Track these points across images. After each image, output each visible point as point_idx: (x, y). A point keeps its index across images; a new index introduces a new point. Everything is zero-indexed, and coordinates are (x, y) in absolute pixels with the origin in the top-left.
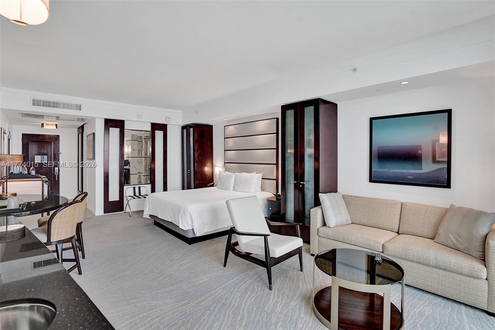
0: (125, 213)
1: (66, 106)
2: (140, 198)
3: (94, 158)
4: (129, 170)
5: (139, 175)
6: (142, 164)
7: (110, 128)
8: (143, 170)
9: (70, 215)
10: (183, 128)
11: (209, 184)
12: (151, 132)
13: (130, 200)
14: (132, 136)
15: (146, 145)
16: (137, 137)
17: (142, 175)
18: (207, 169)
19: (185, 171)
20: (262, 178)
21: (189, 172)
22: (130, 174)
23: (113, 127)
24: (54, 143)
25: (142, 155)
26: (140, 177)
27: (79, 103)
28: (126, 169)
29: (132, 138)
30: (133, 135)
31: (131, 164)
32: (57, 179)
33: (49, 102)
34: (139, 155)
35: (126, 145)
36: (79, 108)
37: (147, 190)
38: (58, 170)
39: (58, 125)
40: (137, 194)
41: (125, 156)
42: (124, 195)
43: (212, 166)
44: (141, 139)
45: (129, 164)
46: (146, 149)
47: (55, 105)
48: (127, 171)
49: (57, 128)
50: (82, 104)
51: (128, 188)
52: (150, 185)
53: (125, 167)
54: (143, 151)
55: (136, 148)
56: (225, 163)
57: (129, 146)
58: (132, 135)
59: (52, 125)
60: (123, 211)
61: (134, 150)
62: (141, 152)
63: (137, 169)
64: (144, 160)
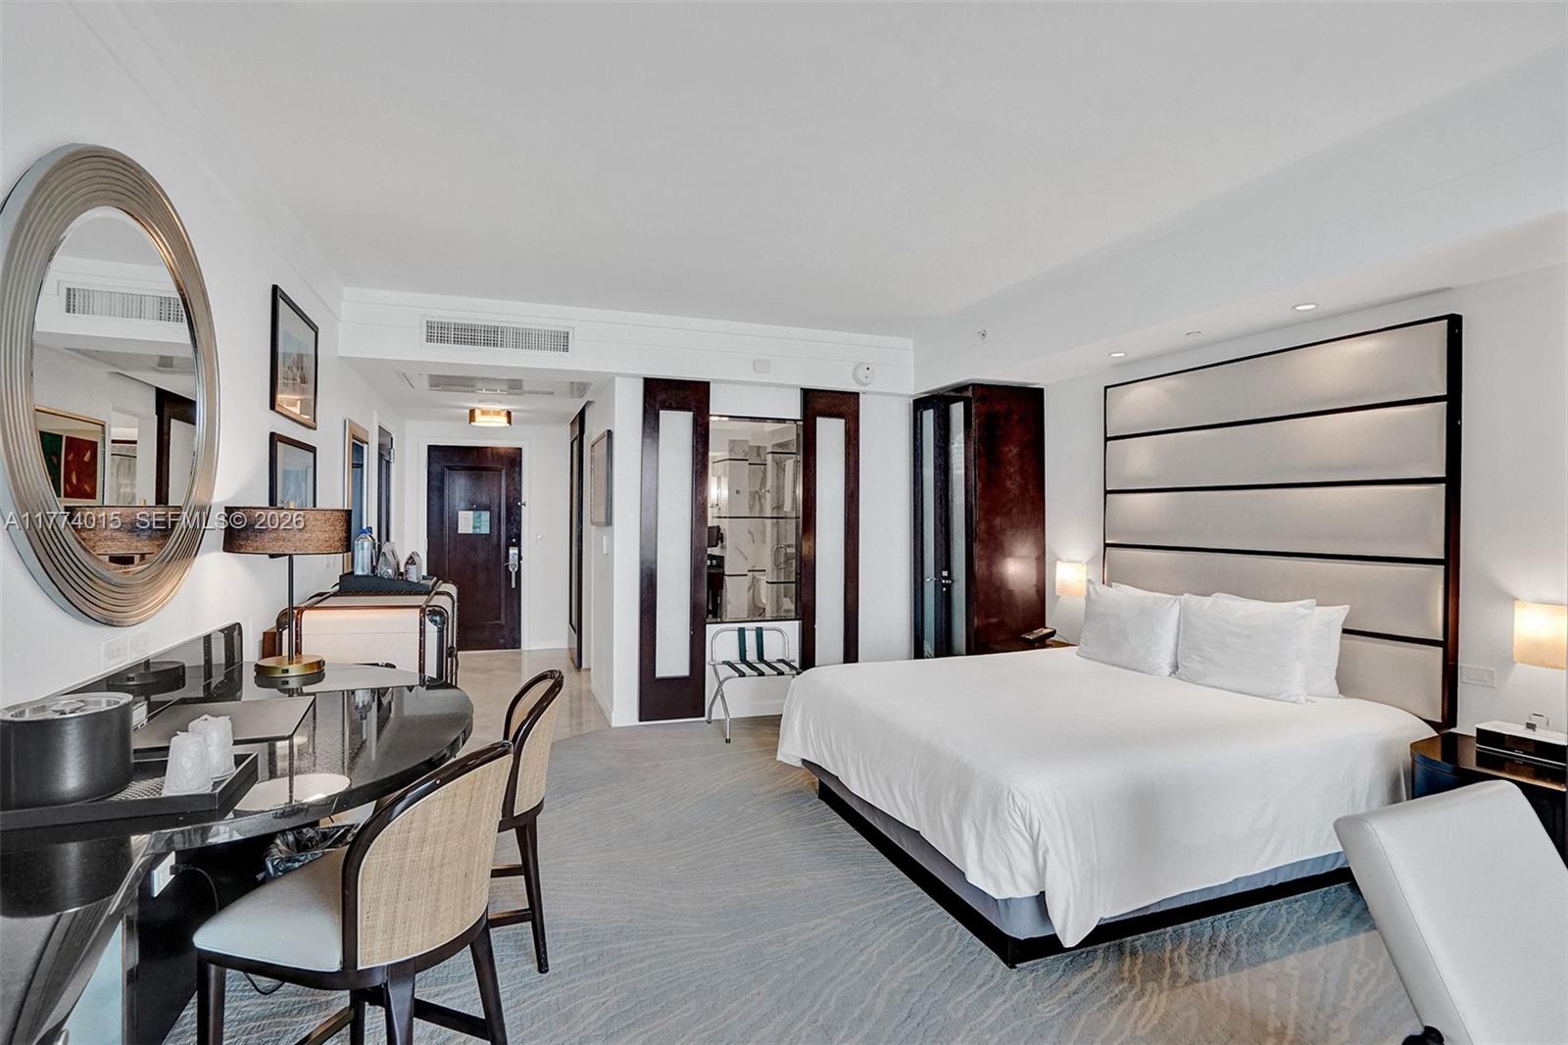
0: (709, 723)
1: (523, 339)
2: (761, 674)
3: (609, 522)
4: (721, 559)
5: (754, 578)
6: (764, 541)
7: (661, 412)
8: (766, 561)
9: (449, 831)
10: (920, 405)
11: (1030, 630)
12: (801, 423)
13: (726, 679)
14: (733, 444)
15: (778, 476)
16: (747, 449)
17: (763, 578)
18: (1016, 569)
19: (926, 575)
20: (1345, 631)
21: (945, 578)
22: (723, 574)
23: (670, 408)
24: (507, 474)
25: (761, 509)
26: (754, 585)
27: (560, 326)
28: (712, 557)
29: (731, 451)
30: (735, 441)
31: (727, 541)
32: (513, 586)
33: (473, 329)
34: (751, 508)
35: (713, 475)
36: (561, 342)
37: (785, 643)
38: (517, 557)
39: (512, 413)
40: (752, 656)
41: (711, 512)
42: (708, 658)
43: (1041, 558)
44: (759, 455)
45: (722, 542)
46: (779, 488)
47: (489, 336)
48: (714, 562)
49: (509, 422)
50: (573, 328)
51: (718, 633)
52: (797, 622)
53: (710, 551)
54: (768, 495)
55: (745, 487)
56: (1106, 545)
57: (723, 479)
58: (731, 441)
59: (498, 413)
60: (704, 716)
61: (738, 492)
62: (760, 498)
63: (746, 559)
64: (772, 528)
